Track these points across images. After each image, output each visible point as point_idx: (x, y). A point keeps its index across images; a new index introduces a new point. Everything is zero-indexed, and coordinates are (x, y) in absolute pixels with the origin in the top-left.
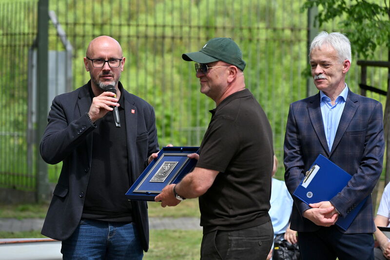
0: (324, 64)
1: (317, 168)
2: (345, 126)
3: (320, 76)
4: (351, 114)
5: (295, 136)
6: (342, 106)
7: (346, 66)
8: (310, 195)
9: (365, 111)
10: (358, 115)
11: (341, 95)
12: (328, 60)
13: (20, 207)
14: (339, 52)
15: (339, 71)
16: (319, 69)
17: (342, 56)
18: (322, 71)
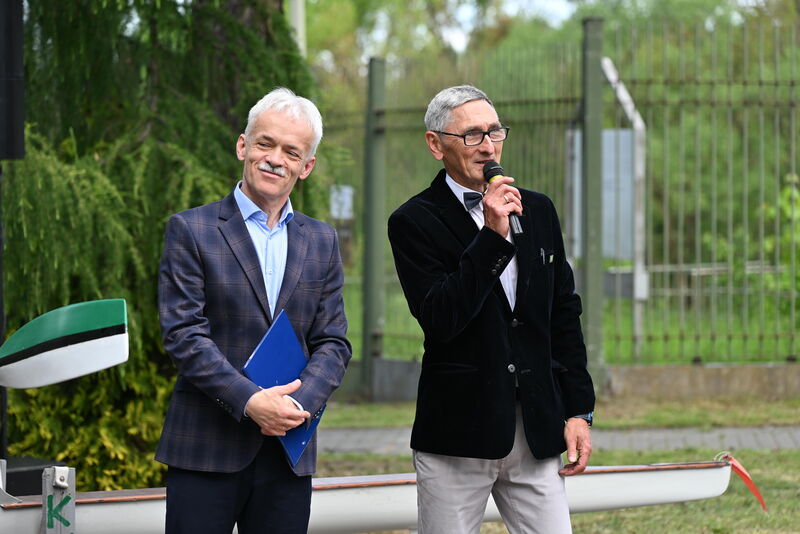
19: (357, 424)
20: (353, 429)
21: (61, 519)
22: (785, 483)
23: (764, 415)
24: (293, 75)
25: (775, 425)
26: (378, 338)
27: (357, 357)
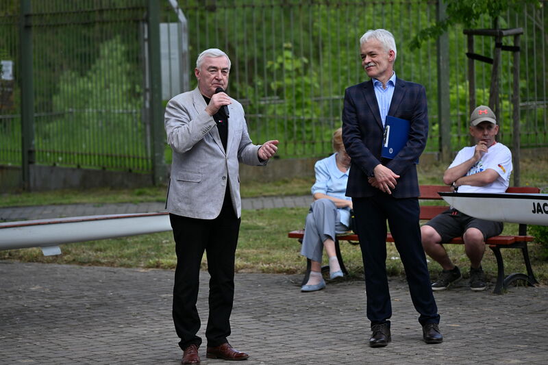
0: (372, 54)
3: (370, 65)
5: (353, 115)
6: (392, 89)
7: (391, 55)
10: (406, 97)
11: (391, 80)
13: (137, 191)
14: (383, 43)
15: (386, 60)
16: (368, 59)
17: (387, 47)
18: (370, 61)
19: (19, 204)
20: (17, 207)
22: (258, 226)
23: (260, 191)
25: (265, 196)
26: (31, 153)
27: (19, 165)
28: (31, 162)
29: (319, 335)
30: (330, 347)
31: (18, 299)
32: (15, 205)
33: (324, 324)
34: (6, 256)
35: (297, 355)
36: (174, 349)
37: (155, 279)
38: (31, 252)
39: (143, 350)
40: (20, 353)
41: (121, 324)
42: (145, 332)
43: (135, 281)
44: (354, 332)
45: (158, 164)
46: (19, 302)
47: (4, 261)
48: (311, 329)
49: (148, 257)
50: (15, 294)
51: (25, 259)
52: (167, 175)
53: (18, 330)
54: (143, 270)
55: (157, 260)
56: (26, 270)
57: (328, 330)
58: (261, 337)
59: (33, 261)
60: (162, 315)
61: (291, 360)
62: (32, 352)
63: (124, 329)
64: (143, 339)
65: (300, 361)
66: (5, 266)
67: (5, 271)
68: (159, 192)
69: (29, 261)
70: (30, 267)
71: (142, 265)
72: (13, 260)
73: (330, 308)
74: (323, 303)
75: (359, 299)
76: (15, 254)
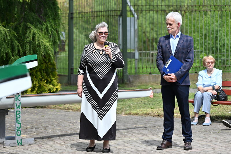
1: (170, 61)
2: (179, 46)
3: (169, 29)
4: (181, 42)
6: (178, 38)
7: (179, 25)
8: (168, 70)
9: (187, 41)
10: (184, 42)
11: (177, 35)
12: (171, 23)
14: (176, 20)
15: (176, 27)
16: (168, 26)
17: (177, 22)
18: (169, 27)
21: (18, 99)
24: (55, 7)
26: (72, 69)
27: (67, 74)
28: (72, 73)
29: (205, 142)
30: (210, 147)
31: (74, 125)
32: (66, 90)
33: (206, 138)
34: (66, 109)
35: (197, 150)
36: (144, 147)
37: (130, 119)
38: (77, 107)
39: (131, 147)
40: (78, 147)
41: (119, 136)
42: (130, 139)
43: (122, 120)
44: (220, 142)
45: (125, 74)
46: (74, 126)
47: (66, 111)
48: (200, 140)
49: (126, 110)
50: (72, 123)
51: (74, 110)
52: (128, 79)
53: (76, 137)
54: (124, 115)
55: (130, 111)
56: (75, 114)
57: (208, 140)
58: (180, 142)
59: (78, 111)
60: (136, 133)
61: (195, 152)
62: (83, 146)
63: (120, 138)
64: (130, 142)
65: (199, 152)
66: (67, 112)
67: (67, 114)
68: (125, 86)
69: (76, 111)
70: (76, 113)
71: (124, 113)
72: (69, 110)
73: (207, 132)
74: (203, 130)
75: (218, 128)
76: (70, 108)
